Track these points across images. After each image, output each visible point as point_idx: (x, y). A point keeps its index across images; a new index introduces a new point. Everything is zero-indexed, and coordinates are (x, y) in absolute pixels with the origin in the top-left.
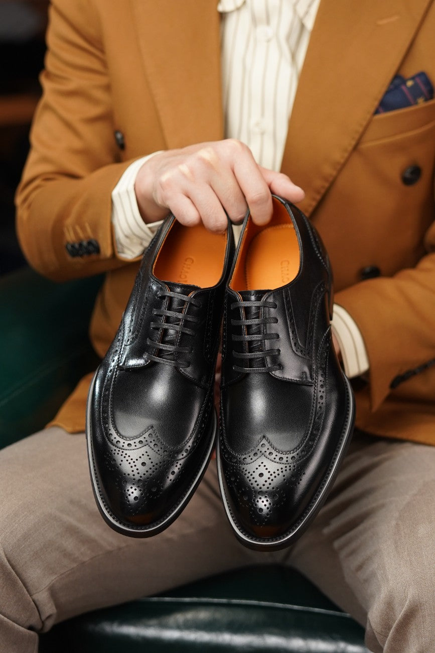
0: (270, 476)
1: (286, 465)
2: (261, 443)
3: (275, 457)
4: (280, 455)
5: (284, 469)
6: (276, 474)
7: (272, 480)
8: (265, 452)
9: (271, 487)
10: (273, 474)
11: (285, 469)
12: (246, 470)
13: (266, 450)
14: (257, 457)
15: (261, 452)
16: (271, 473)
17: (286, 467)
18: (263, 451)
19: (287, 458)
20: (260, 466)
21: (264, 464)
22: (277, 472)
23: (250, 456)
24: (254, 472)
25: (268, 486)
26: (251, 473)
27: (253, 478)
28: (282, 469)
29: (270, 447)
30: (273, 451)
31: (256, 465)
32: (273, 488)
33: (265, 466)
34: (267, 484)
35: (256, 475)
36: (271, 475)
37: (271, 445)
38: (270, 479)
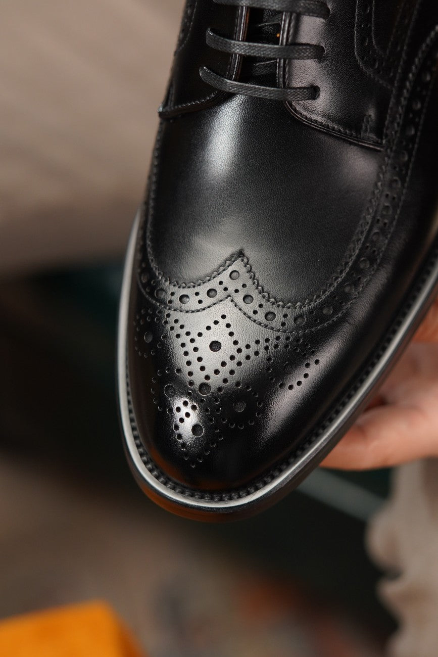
0: (235, 353)
1: (279, 334)
2: (230, 269)
3: (257, 308)
4: (268, 307)
5: (273, 341)
6: (251, 352)
7: (239, 364)
8: (237, 291)
9: (232, 380)
10: (244, 349)
11: (275, 342)
12: (182, 327)
13: (240, 288)
14: (213, 300)
15: (226, 289)
16: (241, 345)
17: (278, 338)
18: (231, 290)
19: (285, 316)
20: (216, 322)
21: (226, 321)
22: (254, 347)
23: (197, 294)
24: (200, 335)
25: (228, 375)
26: (194, 335)
27: (196, 349)
28: (267, 340)
29: (249, 283)
30: (254, 294)
31: (206, 318)
32: (238, 384)
33: (228, 326)
34: (224, 372)
35: (203, 344)
36: (239, 351)
37: (253, 278)
38: (236, 361)
